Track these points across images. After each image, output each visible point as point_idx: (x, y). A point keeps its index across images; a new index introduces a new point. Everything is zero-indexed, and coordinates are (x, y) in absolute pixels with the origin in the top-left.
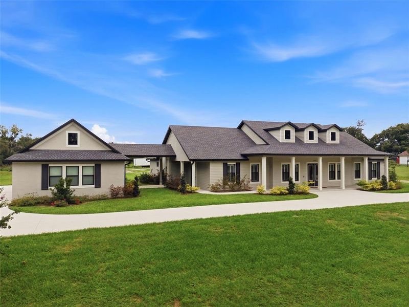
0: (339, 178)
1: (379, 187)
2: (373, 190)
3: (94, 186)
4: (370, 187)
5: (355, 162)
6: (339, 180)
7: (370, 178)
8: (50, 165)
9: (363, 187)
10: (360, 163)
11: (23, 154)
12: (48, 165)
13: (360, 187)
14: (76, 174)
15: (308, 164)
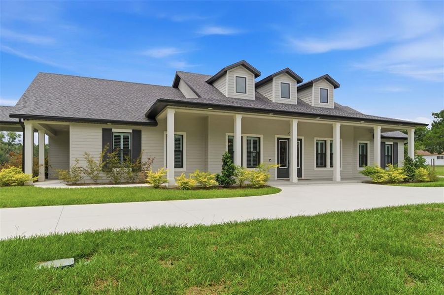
0: (332, 166)
1: (402, 177)
2: (391, 182)
4: (386, 177)
5: (359, 142)
6: (331, 169)
7: (383, 166)
9: (372, 178)
10: (368, 142)
13: (369, 178)
15: (278, 139)
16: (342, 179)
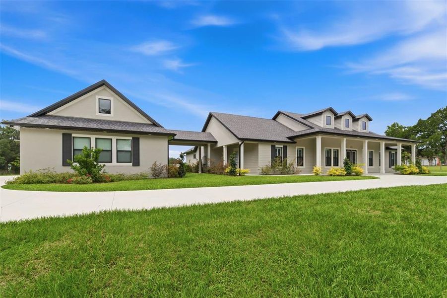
1: (417, 171)
3: (131, 164)
8: (73, 135)
11: (35, 118)
12: (71, 134)
13: (397, 172)
14: (109, 149)
16: (385, 172)
